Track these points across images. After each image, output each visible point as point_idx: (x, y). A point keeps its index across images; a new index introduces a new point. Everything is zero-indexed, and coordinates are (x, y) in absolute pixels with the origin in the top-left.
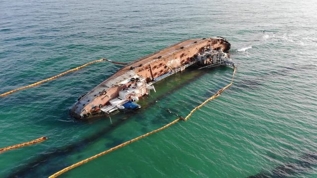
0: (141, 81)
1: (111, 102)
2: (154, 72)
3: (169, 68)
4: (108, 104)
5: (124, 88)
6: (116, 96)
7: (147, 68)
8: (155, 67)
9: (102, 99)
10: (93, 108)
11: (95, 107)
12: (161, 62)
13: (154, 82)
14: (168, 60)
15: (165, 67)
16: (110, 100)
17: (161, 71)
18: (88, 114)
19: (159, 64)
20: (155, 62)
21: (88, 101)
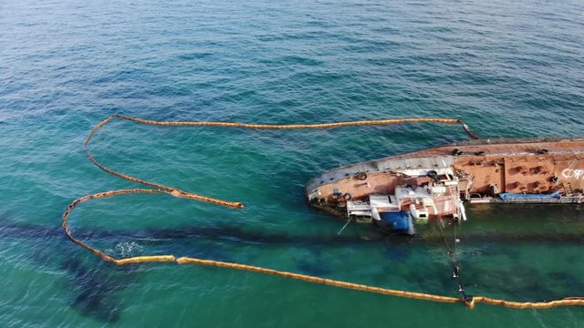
0: (446, 184)
1: (371, 197)
2: (510, 179)
3: (562, 185)
4: (365, 199)
5: (411, 184)
6: (388, 192)
7: (492, 164)
8: (518, 169)
9: (357, 186)
10: (334, 194)
11: (339, 194)
12: (540, 164)
13: (497, 201)
14: (566, 166)
15: (552, 179)
16: (373, 194)
17: (535, 185)
18: (323, 200)
19: (534, 166)
20: (525, 158)
21: (332, 179)
